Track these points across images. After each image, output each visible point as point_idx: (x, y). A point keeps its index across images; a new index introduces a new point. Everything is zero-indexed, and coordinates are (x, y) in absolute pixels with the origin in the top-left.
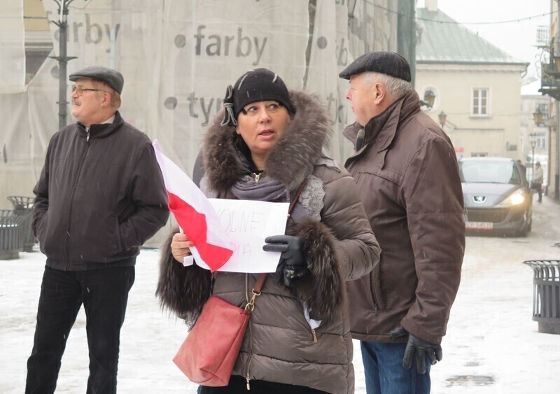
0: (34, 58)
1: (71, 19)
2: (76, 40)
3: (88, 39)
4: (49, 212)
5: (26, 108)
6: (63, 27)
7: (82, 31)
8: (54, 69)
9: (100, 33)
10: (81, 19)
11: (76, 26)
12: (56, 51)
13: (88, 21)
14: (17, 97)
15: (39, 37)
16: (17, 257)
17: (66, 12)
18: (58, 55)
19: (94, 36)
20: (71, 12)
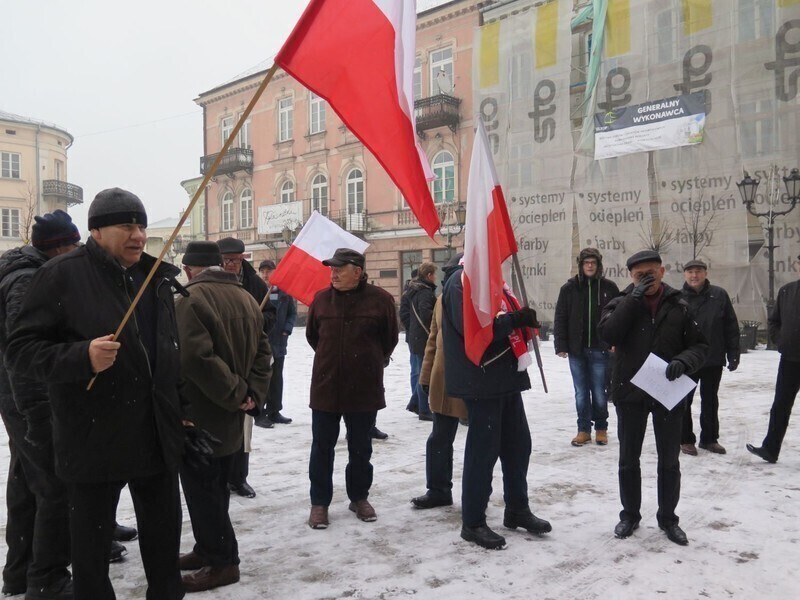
0: (754, 248)
1: (775, 227)
2: (778, 236)
3: (786, 236)
4: (782, 328)
5: (749, 273)
6: (771, 230)
7: (782, 232)
8: (766, 253)
9: (793, 232)
10: (781, 225)
11: (778, 230)
12: (767, 244)
13: (785, 226)
14: (744, 268)
15: (756, 237)
16: (746, 352)
17: (772, 222)
18: (768, 245)
19: (789, 234)
20: (775, 222)
